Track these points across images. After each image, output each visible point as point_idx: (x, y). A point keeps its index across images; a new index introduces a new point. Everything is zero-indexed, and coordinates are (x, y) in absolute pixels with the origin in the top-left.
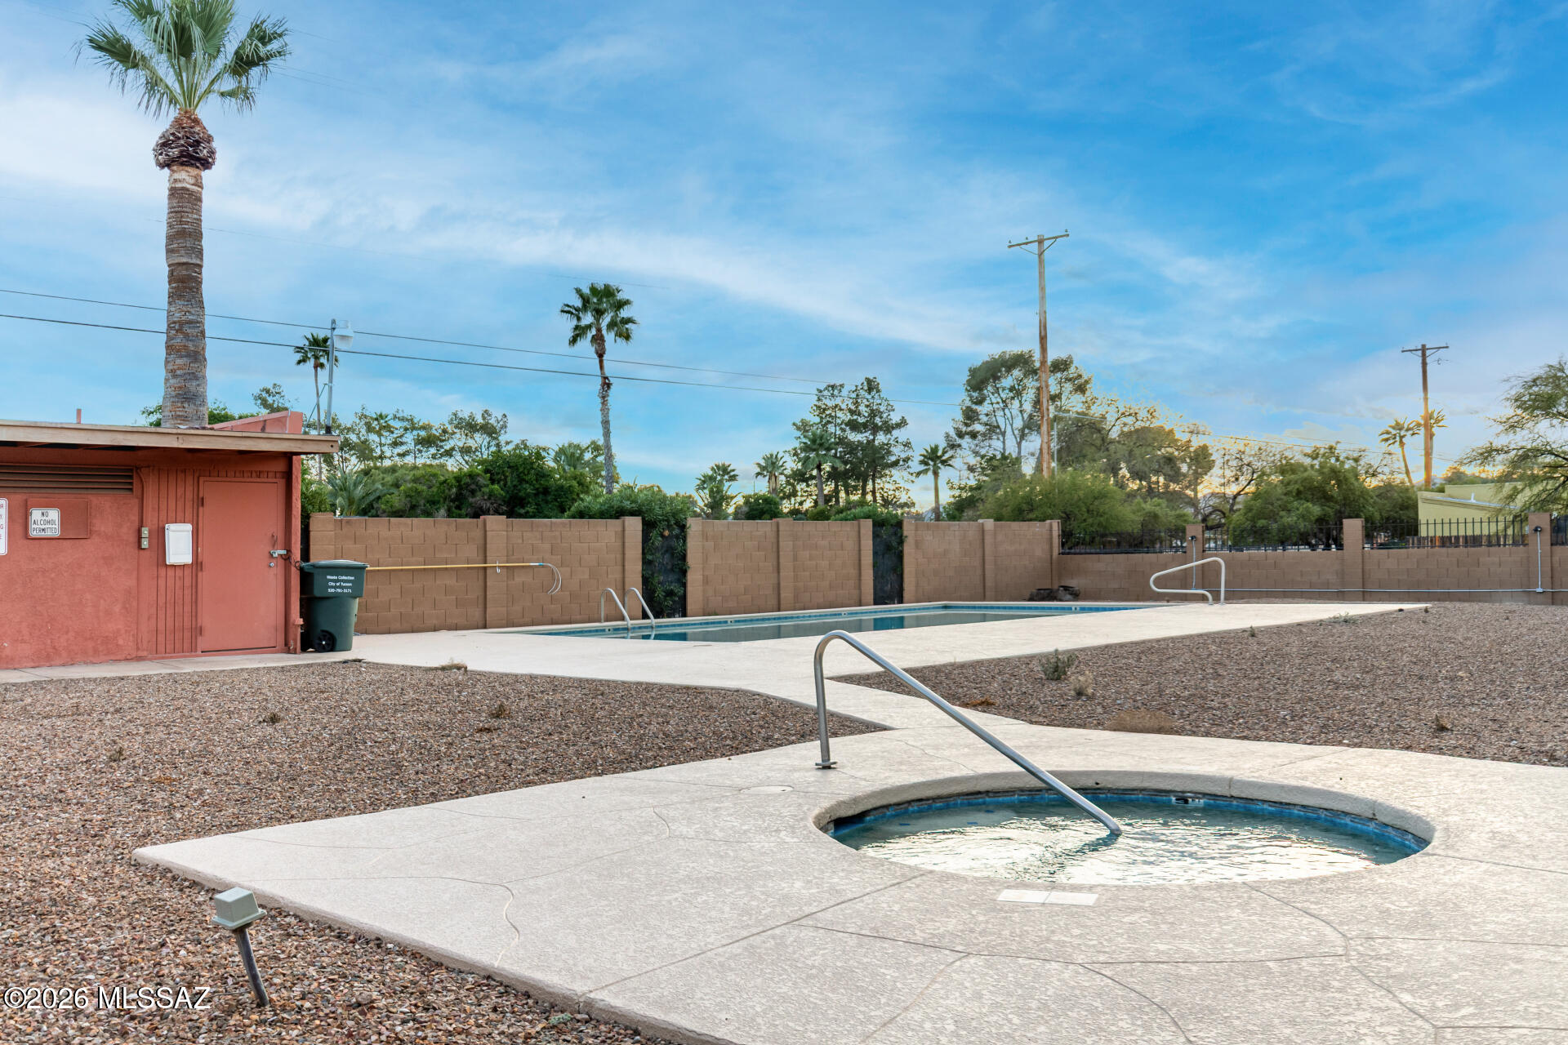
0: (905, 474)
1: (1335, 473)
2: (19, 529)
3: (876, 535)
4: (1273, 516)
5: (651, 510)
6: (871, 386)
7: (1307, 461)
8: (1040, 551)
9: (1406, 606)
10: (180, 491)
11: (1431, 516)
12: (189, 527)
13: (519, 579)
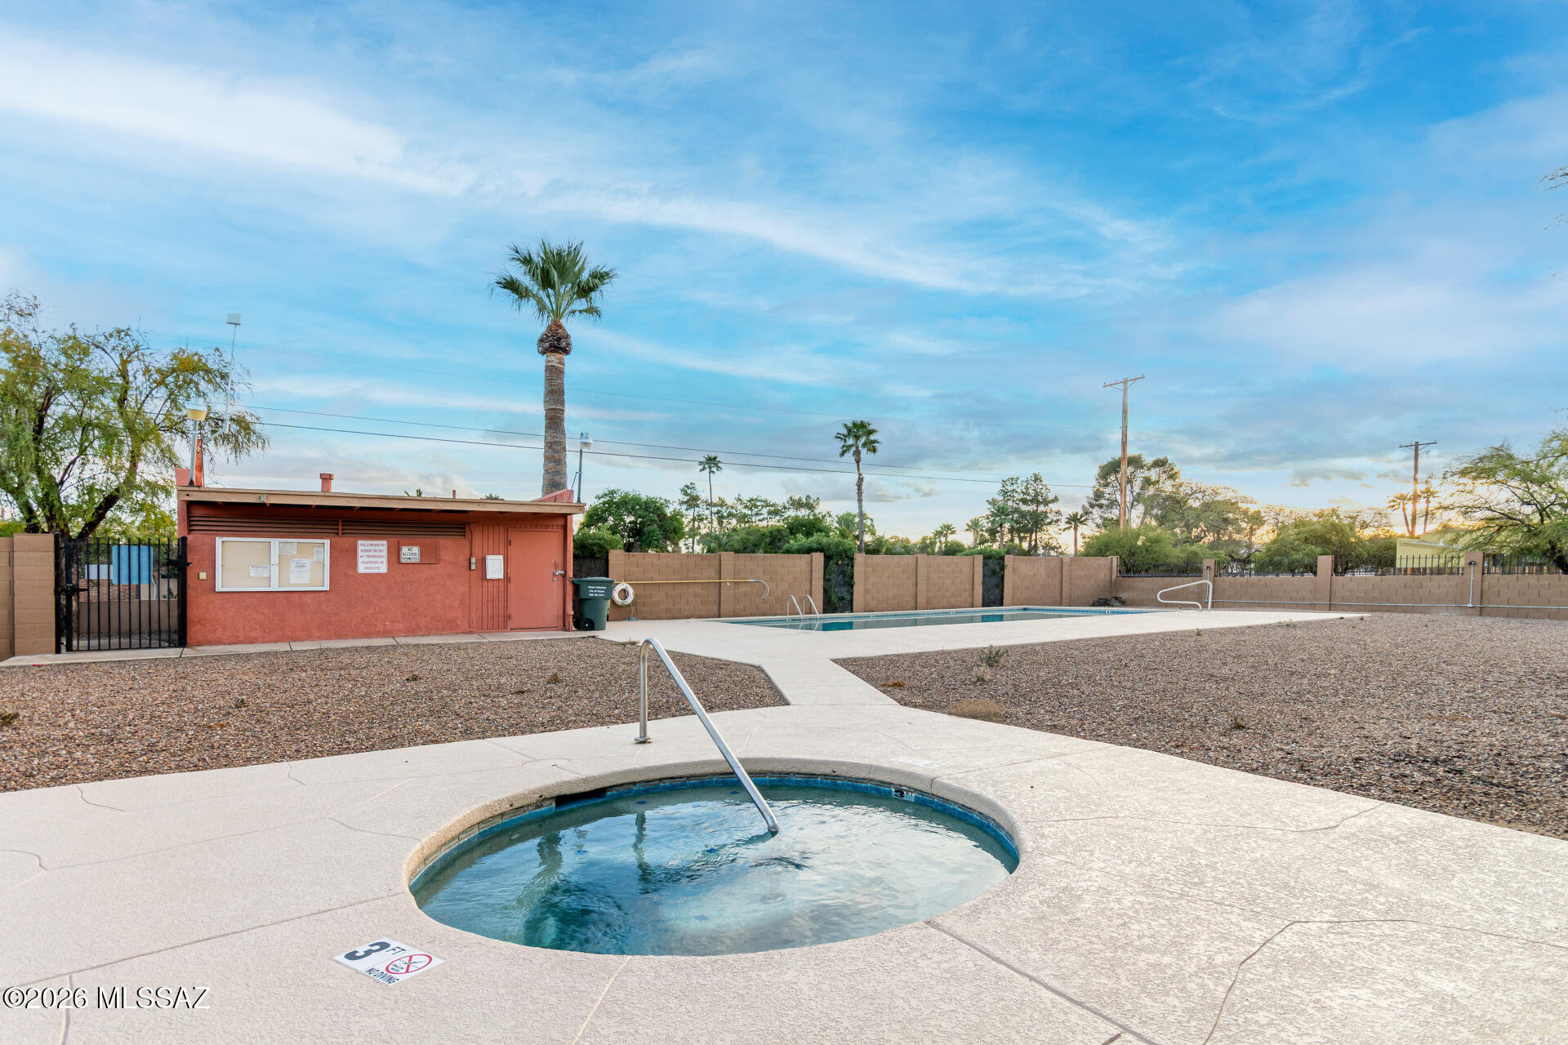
0: (1056, 529)
1: (1335, 528)
2: (395, 558)
3: (985, 565)
4: (1287, 554)
5: (829, 549)
6: (1037, 479)
7: (1315, 519)
8: (1103, 575)
9: (1346, 615)
10: (485, 537)
11: (1405, 556)
12: (501, 557)
13: (742, 589)
